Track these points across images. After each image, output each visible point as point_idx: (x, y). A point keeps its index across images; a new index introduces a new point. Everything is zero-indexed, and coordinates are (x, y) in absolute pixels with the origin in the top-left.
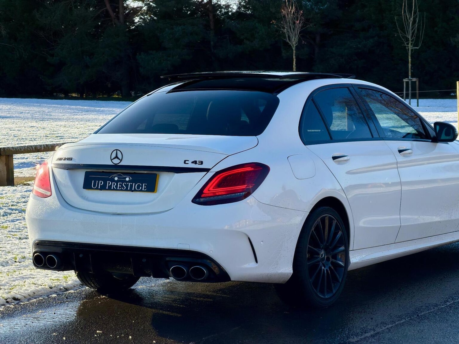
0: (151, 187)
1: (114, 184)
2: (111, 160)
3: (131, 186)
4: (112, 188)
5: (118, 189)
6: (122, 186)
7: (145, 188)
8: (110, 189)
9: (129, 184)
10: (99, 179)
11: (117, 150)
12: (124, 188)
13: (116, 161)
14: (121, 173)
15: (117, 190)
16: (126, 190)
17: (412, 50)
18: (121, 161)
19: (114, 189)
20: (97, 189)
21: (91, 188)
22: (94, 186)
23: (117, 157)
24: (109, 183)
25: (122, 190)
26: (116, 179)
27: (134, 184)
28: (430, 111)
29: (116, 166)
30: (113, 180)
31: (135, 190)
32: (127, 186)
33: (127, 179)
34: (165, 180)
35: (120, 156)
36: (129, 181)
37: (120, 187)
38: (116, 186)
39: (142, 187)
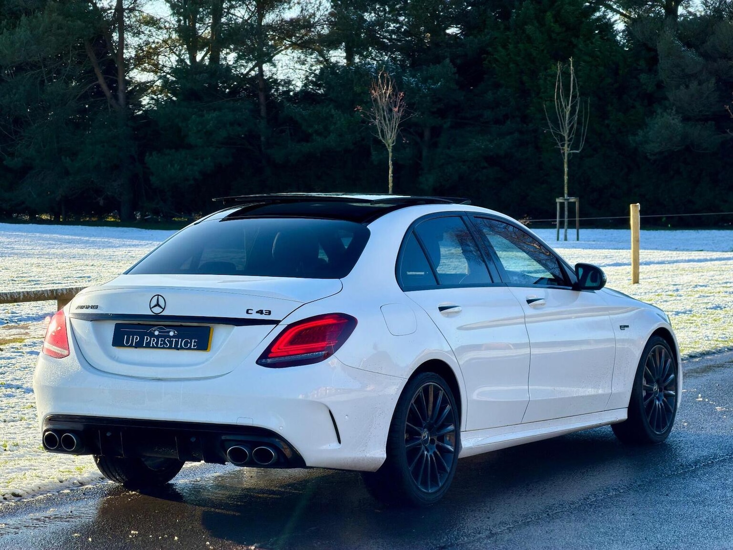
0: (203, 344)
1: (154, 340)
2: (151, 309)
3: (177, 342)
4: (151, 346)
5: (159, 346)
6: (165, 343)
7: (194, 346)
8: (148, 346)
9: (174, 339)
10: (134, 334)
11: (158, 295)
12: (167, 345)
13: (157, 310)
14: (163, 325)
15: (157, 347)
16: (170, 348)
17: (569, 155)
18: (164, 309)
19: (153, 347)
20: (131, 346)
21: (123, 346)
22: (127, 342)
23: (158, 305)
24: (147, 339)
25: (164, 348)
26: (157, 333)
27: (180, 340)
28: (595, 248)
29: (157, 317)
30: (152, 335)
31: (182, 348)
32: (171, 342)
33: (171, 334)
34: (221, 335)
35: (162, 303)
36: (174, 337)
37: (161, 344)
38: (157, 343)
39: (191, 343)
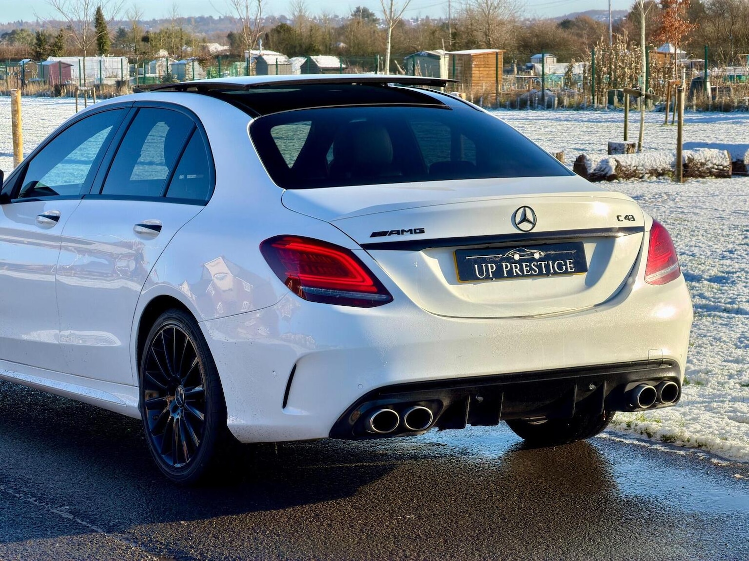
1: (516, 267)
2: (516, 226)
3: (547, 267)
4: (515, 274)
5: (525, 273)
6: (531, 269)
7: (571, 268)
8: (510, 275)
9: (543, 263)
10: (486, 261)
11: (524, 207)
12: (535, 271)
13: (526, 227)
15: (523, 276)
16: (541, 274)
18: (534, 225)
19: (518, 276)
20: (488, 278)
21: (477, 279)
22: (481, 273)
23: (524, 219)
24: (506, 266)
25: (532, 275)
26: (517, 257)
27: (550, 262)
30: (510, 260)
31: (555, 273)
32: (540, 267)
33: (537, 256)
35: (530, 216)
36: (541, 259)
37: (527, 271)
38: (521, 270)
39: (566, 264)
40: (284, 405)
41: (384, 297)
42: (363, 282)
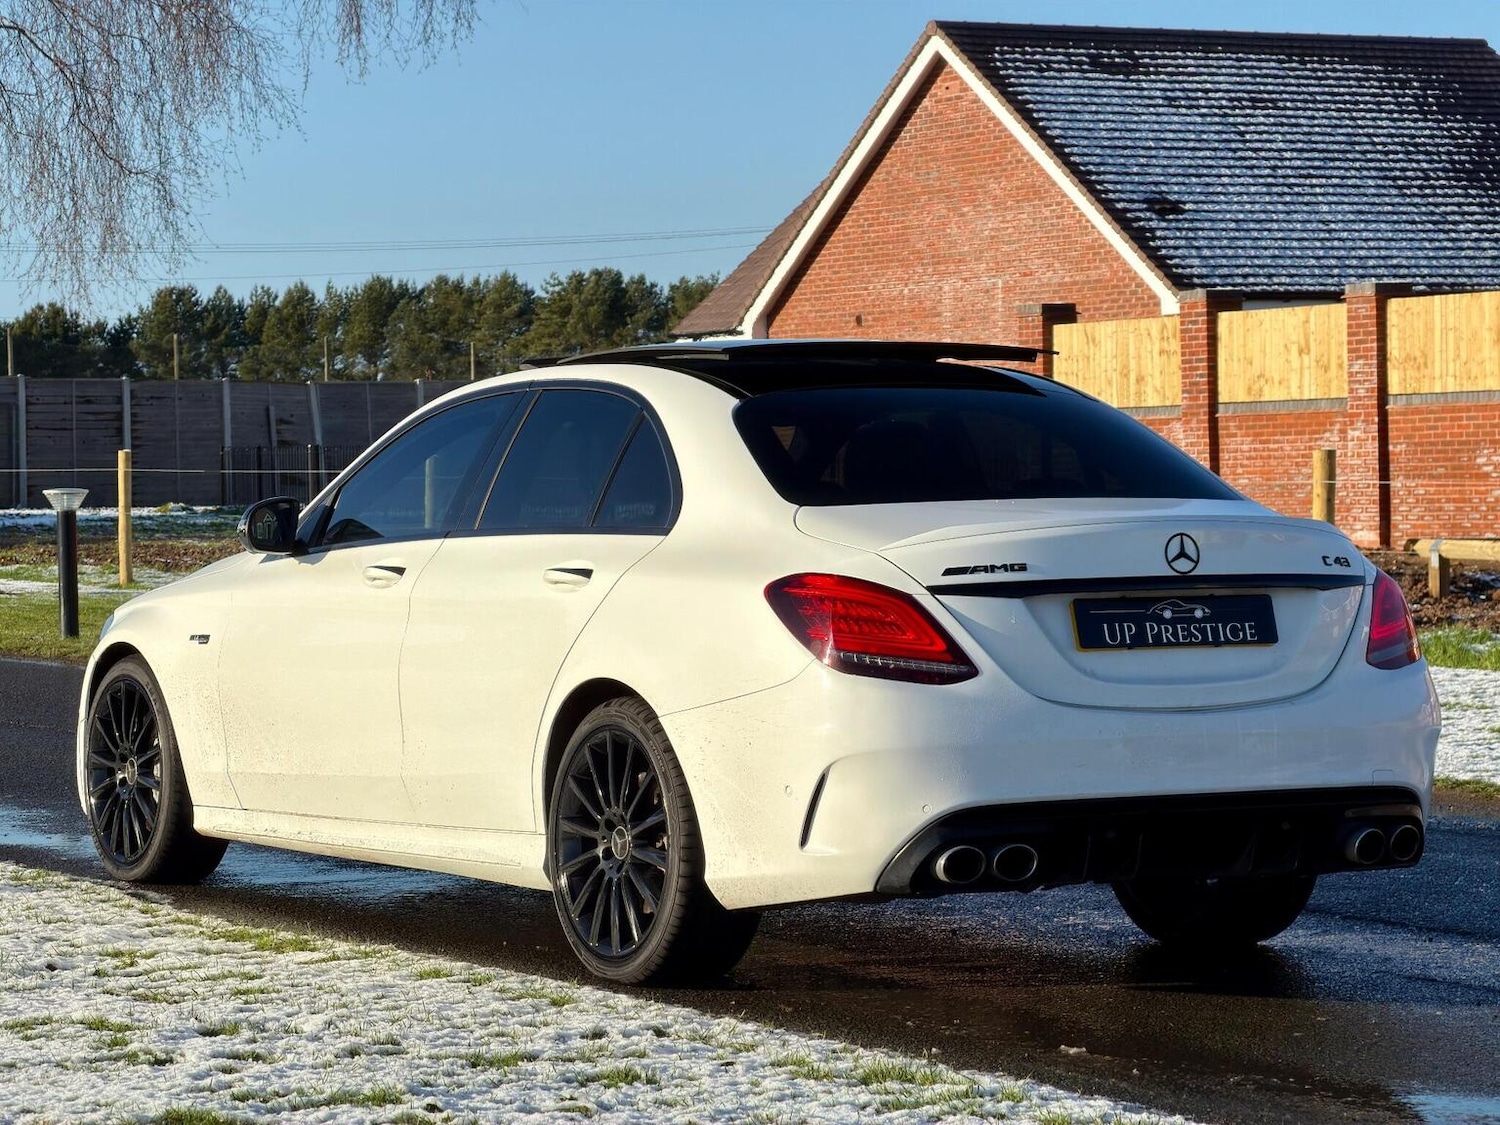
0: (1267, 634)
1: (1167, 630)
2: (1169, 563)
3: (1215, 631)
4: (1165, 641)
5: (1181, 640)
6: (1191, 635)
7: (1252, 635)
8: (1158, 642)
9: (1208, 625)
10: (1122, 619)
11: (1182, 534)
12: (1196, 638)
13: (1183, 566)
14: (1178, 598)
15: (1178, 644)
16: (1205, 643)
18: (1197, 563)
19: (1169, 644)
20: (1122, 645)
21: (1104, 645)
22: (1113, 637)
23: (1182, 554)
24: (1152, 629)
25: (1191, 644)
26: (1168, 614)
27: (1220, 625)
29: (1184, 579)
30: (1161, 620)
31: (1228, 642)
32: (1203, 631)
33: (1199, 614)
34: (1286, 607)
35: (1190, 550)
36: (1204, 619)
37: (1184, 637)
38: (1175, 634)
39: (1243, 629)
40: (804, 841)
41: (964, 669)
42: (931, 644)
